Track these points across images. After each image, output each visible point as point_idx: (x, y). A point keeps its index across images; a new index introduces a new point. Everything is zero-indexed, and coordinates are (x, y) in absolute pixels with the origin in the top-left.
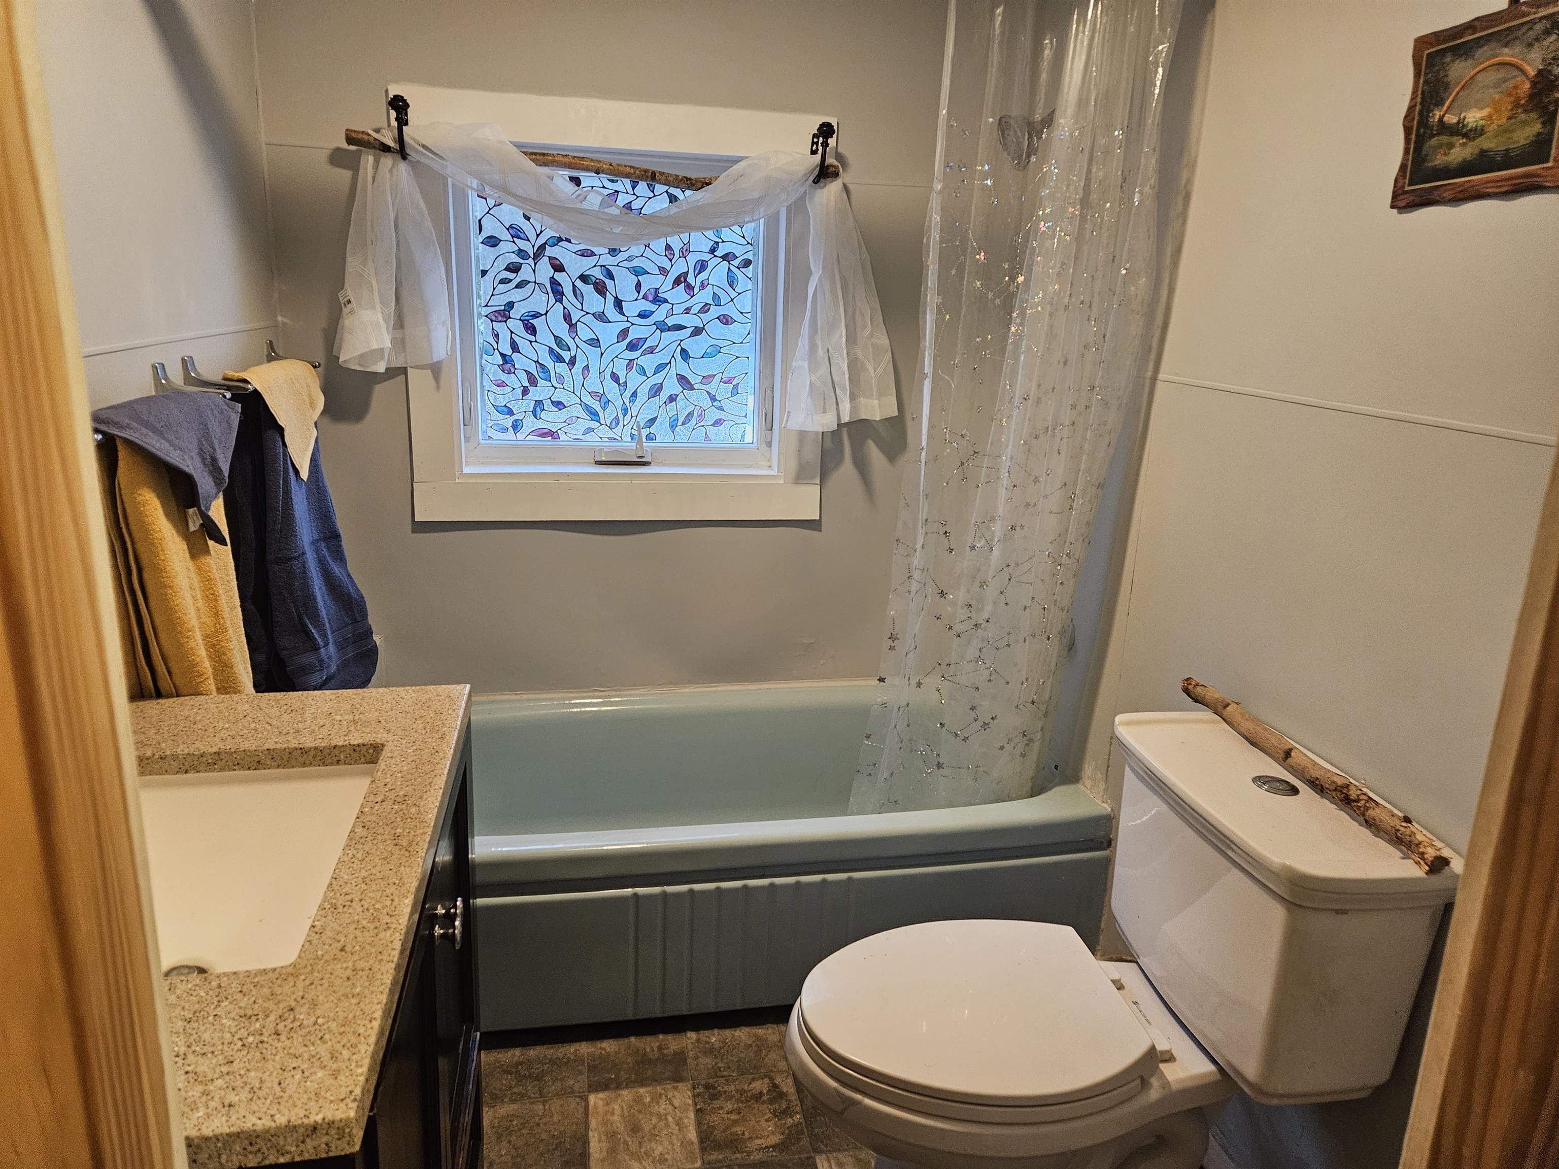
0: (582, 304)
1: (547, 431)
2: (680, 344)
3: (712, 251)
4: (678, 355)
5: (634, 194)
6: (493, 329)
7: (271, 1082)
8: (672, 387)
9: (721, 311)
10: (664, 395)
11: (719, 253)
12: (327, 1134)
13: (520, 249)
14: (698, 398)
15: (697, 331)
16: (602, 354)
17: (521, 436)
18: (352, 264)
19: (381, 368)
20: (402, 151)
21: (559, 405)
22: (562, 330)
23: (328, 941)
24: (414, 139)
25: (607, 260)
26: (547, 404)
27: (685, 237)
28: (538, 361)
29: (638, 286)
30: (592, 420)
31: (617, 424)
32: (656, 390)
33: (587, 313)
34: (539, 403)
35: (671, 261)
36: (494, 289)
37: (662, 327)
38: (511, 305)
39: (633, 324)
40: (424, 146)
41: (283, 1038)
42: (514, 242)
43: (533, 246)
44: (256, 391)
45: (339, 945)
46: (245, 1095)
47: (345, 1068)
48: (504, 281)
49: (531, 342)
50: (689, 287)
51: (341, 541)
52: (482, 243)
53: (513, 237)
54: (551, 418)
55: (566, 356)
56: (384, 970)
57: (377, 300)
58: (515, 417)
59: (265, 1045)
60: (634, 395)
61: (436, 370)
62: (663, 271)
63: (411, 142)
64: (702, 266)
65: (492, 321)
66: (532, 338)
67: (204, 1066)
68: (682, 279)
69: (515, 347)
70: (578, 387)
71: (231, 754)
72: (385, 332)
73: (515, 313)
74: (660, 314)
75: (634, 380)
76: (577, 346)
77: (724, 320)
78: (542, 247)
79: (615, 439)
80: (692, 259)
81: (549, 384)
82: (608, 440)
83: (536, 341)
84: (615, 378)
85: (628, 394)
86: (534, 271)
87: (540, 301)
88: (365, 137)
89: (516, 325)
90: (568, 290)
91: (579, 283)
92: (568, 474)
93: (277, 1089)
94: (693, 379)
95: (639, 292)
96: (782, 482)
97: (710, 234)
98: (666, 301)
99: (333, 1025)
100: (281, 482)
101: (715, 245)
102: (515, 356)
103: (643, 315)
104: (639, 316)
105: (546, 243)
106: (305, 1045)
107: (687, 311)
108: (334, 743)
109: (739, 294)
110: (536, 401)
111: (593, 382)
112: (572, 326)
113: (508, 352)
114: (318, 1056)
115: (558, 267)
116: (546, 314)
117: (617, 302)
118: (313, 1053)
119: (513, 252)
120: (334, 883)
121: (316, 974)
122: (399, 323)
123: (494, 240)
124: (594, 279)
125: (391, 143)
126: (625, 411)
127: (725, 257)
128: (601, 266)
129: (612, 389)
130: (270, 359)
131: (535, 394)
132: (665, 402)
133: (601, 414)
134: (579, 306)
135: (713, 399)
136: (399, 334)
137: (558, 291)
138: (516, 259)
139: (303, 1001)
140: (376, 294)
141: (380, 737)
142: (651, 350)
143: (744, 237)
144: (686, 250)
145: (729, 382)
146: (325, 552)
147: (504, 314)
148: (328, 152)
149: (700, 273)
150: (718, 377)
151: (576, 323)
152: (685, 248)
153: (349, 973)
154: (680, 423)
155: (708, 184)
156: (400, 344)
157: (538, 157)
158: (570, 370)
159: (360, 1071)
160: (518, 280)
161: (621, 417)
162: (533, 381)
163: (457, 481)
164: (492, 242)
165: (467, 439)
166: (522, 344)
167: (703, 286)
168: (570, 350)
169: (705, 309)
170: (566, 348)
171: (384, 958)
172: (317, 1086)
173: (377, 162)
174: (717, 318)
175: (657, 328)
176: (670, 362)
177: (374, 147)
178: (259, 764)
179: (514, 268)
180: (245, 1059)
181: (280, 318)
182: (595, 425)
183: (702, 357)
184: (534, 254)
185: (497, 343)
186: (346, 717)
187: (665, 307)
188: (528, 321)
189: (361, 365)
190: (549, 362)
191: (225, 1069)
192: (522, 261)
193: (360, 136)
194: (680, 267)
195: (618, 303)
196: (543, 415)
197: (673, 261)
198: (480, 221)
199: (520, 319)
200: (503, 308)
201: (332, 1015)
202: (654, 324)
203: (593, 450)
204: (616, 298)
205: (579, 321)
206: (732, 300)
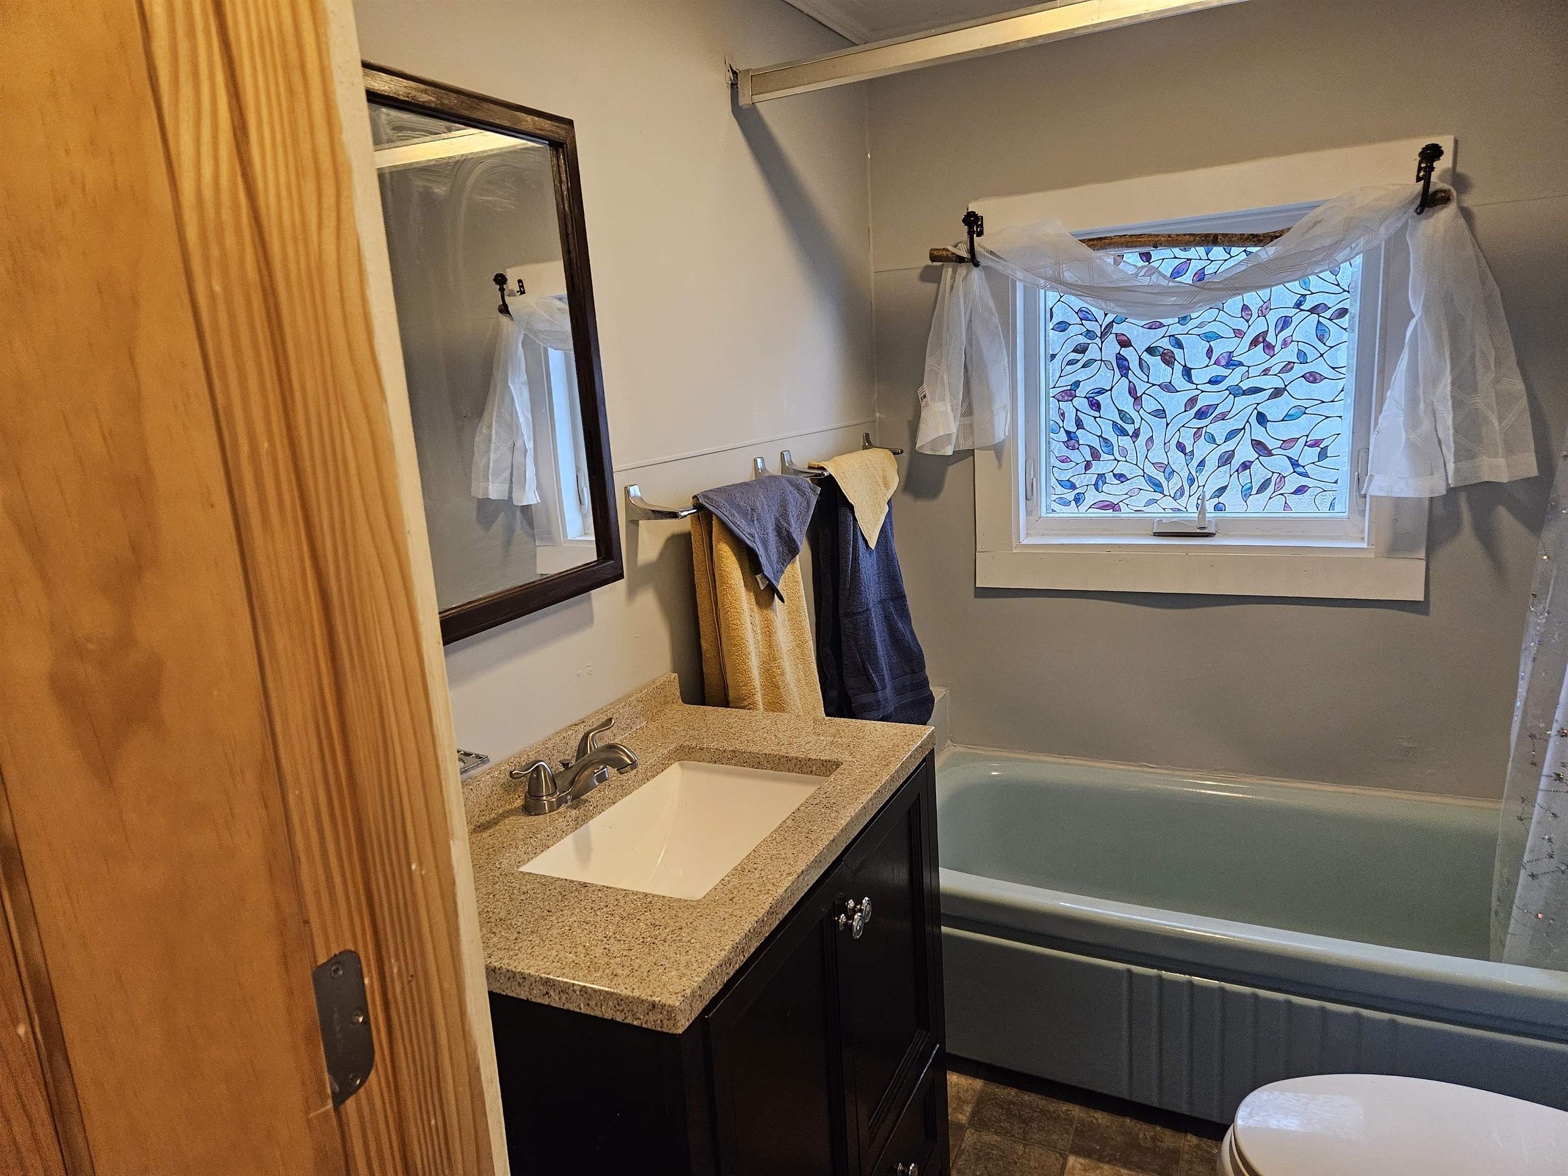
0: (1148, 376)
1: (1108, 503)
2: (1256, 408)
3: (1298, 305)
4: (1253, 420)
5: (1208, 259)
6: (1059, 408)
7: (645, 969)
8: (1245, 452)
9: (1306, 368)
10: (1236, 462)
11: (1307, 306)
12: (661, 1013)
13: (1088, 330)
14: (1279, 463)
15: (1277, 393)
16: (1168, 425)
17: (1083, 508)
18: (929, 362)
19: (949, 451)
20: (974, 261)
21: (1121, 477)
22: (1127, 404)
23: (727, 892)
24: (984, 248)
25: (1176, 329)
26: (1110, 477)
27: (1264, 293)
28: (1101, 436)
29: (1210, 352)
30: (1155, 491)
31: (1182, 495)
32: (1226, 459)
33: (1154, 385)
34: (1101, 476)
35: (1248, 322)
36: (1062, 371)
37: (1236, 391)
38: (1077, 384)
39: (1203, 392)
40: (991, 253)
41: (666, 944)
42: (1082, 324)
43: (1101, 326)
44: (830, 476)
45: (731, 896)
46: (627, 971)
47: (689, 974)
48: (1070, 363)
49: (1095, 418)
50: (1269, 347)
51: (906, 602)
52: (1052, 329)
53: (1081, 320)
54: (1113, 491)
55: (1130, 429)
56: (749, 919)
57: (947, 393)
58: (1077, 491)
59: (655, 946)
60: (1202, 463)
61: (998, 450)
62: (1239, 334)
63: (982, 250)
64: (1286, 322)
65: (1059, 401)
66: (1097, 414)
67: (615, 947)
68: (1261, 339)
69: (1079, 424)
70: (1141, 458)
71: (742, 753)
72: (952, 420)
73: (1081, 392)
74: (1234, 378)
75: (1202, 449)
76: (1142, 419)
77: (1311, 378)
78: (1110, 325)
79: (1179, 510)
80: (1273, 317)
81: (1112, 457)
82: (1171, 511)
83: (1100, 417)
84: (1181, 447)
85: (1195, 463)
86: (1101, 349)
87: (1105, 377)
88: (945, 253)
89: (1081, 402)
90: (1134, 365)
91: (1145, 356)
92: (1120, 546)
93: (646, 974)
94: (1271, 444)
95: (1210, 358)
96: (1373, 556)
97: (1295, 286)
98: (1241, 364)
99: (698, 945)
100: (851, 549)
101: (1302, 299)
102: (1080, 433)
103: (1213, 381)
104: (1210, 382)
105: (1113, 321)
106: (676, 954)
107: (1266, 372)
108: (809, 756)
109: (1331, 347)
110: (1098, 475)
111: (1157, 454)
112: (1137, 399)
113: (1072, 428)
114: (679, 962)
115: (1125, 343)
116: (1111, 390)
117: (1185, 370)
118: (677, 959)
119: (1081, 334)
120: (752, 854)
121: (707, 910)
122: (968, 411)
123: (1063, 325)
124: (1162, 350)
125: (965, 254)
126: (1192, 481)
127: (1312, 310)
128: (1170, 336)
129: (1177, 459)
130: (865, 448)
131: (1097, 467)
132: (1237, 471)
133: (1165, 484)
134: (1145, 379)
135: (1295, 464)
136: (967, 421)
137: (1124, 366)
138: (1083, 340)
139: (691, 925)
140: (947, 387)
141: (845, 757)
142: (1223, 417)
143: (1338, 285)
144: (1266, 309)
145: (1316, 443)
146: (892, 610)
147: (1070, 394)
148: (919, 270)
149: (1282, 330)
150: (1302, 441)
151: (1142, 395)
152: (1264, 306)
153: (726, 916)
154: (1254, 491)
155: (1277, 237)
156: (968, 429)
157: (1095, 242)
158: (1134, 442)
159: (696, 979)
160: (1085, 359)
161: (1186, 487)
162: (1095, 455)
163: (1014, 551)
164: (1062, 326)
165: (1028, 513)
166: (1087, 421)
167: (1285, 344)
168: (1134, 423)
169: (1288, 367)
170: (1130, 421)
171: (754, 912)
172: (667, 980)
173: (955, 272)
174: (1302, 376)
175: (1230, 393)
176: (1244, 428)
177: (952, 261)
178: (759, 765)
179: (1081, 349)
180: (639, 951)
181: (877, 415)
182: (1158, 496)
183: (1283, 420)
184: (1102, 333)
185: (1063, 421)
186: (829, 739)
187: (1241, 370)
188: (1093, 398)
189: (931, 450)
190: (1111, 436)
191: (625, 953)
192: (1089, 341)
193: (941, 253)
194: (1259, 325)
195: (1187, 372)
196: (1105, 488)
197: (1250, 322)
198: (1051, 309)
199: (1085, 397)
200: (1069, 388)
201: (701, 939)
202: (1227, 389)
203: (1151, 521)
204: (1185, 366)
205: (1144, 393)
206: (1322, 355)
